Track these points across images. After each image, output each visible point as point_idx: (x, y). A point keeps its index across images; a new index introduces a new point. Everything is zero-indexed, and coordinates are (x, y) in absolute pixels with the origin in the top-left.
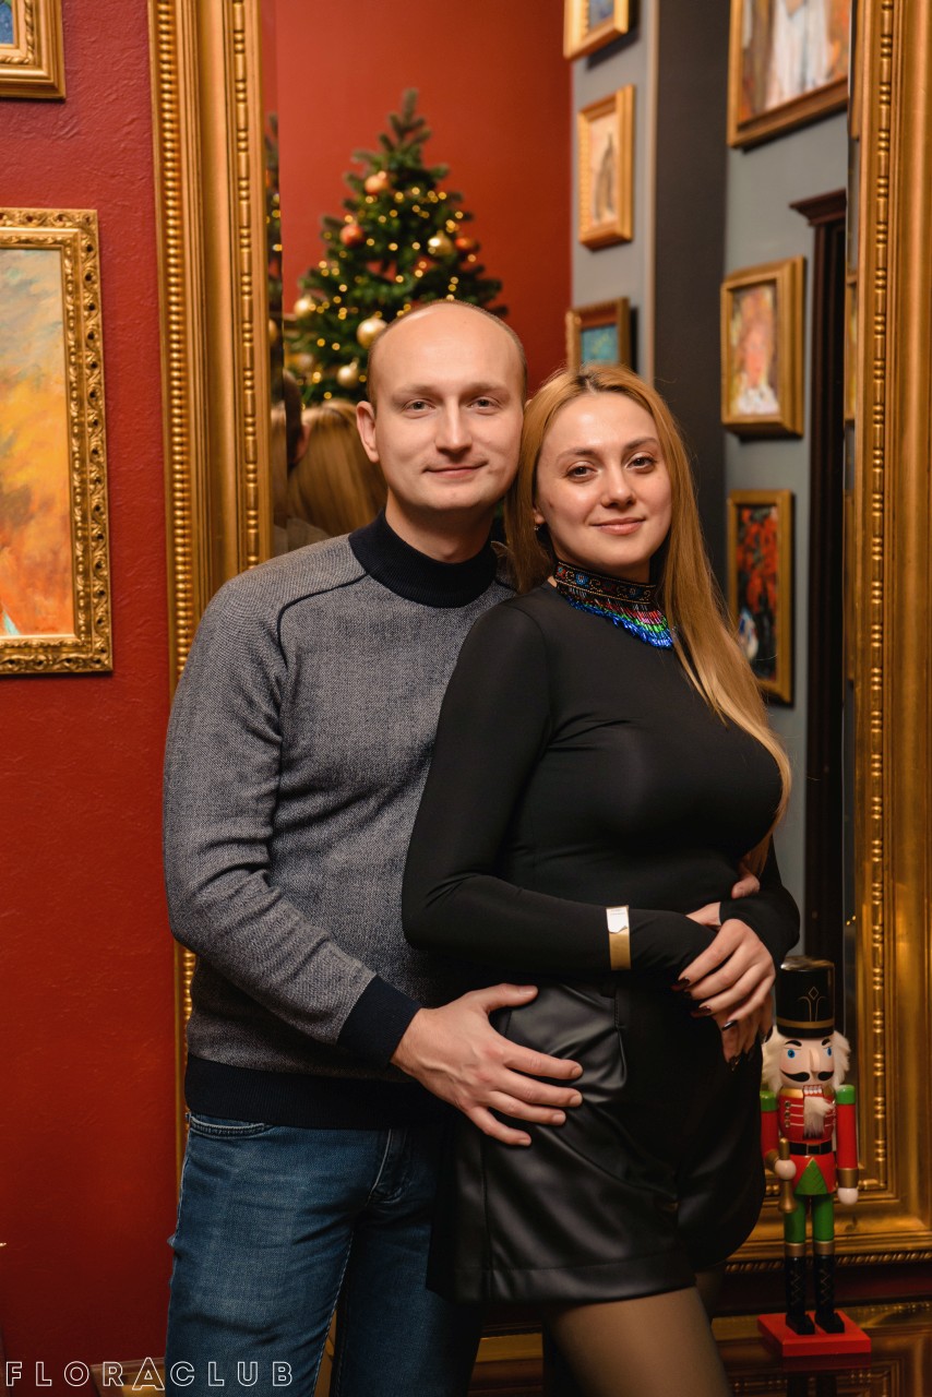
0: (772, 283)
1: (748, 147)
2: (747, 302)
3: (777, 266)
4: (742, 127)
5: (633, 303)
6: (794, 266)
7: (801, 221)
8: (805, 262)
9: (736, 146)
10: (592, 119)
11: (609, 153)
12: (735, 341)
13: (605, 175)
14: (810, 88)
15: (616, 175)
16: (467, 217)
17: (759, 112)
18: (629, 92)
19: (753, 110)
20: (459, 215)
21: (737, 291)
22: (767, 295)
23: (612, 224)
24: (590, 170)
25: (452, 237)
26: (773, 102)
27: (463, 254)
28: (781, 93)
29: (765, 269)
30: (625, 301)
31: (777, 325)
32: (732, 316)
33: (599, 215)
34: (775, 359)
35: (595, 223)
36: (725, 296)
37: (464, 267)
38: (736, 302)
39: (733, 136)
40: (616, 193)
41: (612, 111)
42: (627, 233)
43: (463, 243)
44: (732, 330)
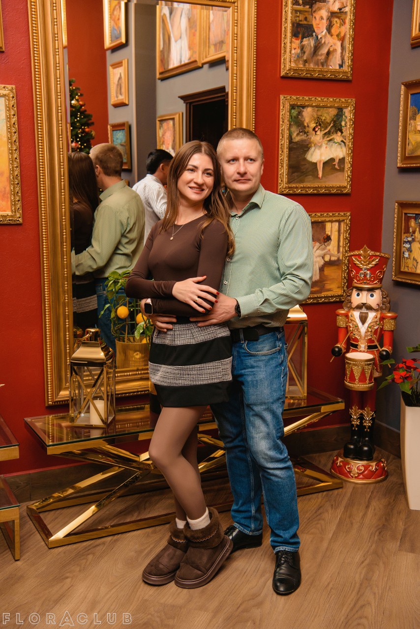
0: (173, 119)
1: (163, 79)
2: (165, 124)
3: (175, 114)
4: (161, 73)
5: (130, 123)
6: (179, 114)
7: (182, 101)
8: (183, 114)
9: (159, 79)
10: (114, 68)
11: (120, 78)
12: (161, 135)
13: (119, 85)
14: (183, 63)
15: (123, 85)
16: (81, 95)
17: (166, 70)
18: (126, 60)
19: (164, 69)
20: (79, 94)
21: (161, 121)
22: (171, 122)
23: (123, 99)
24: (114, 83)
25: (77, 100)
26: (171, 67)
27: (81, 106)
28: (174, 64)
29: (171, 115)
30: (127, 122)
31: (174, 131)
32: (160, 128)
33: (117, 97)
34: (174, 141)
35: (116, 99)
36: (158, 123)
37: (81, 110)
38: (161, 124)
39: (158, 76)
40: (123, 90)
41: (122, 66)
42: (127, 103)
43: (81, 103)
44: (160, 133)
